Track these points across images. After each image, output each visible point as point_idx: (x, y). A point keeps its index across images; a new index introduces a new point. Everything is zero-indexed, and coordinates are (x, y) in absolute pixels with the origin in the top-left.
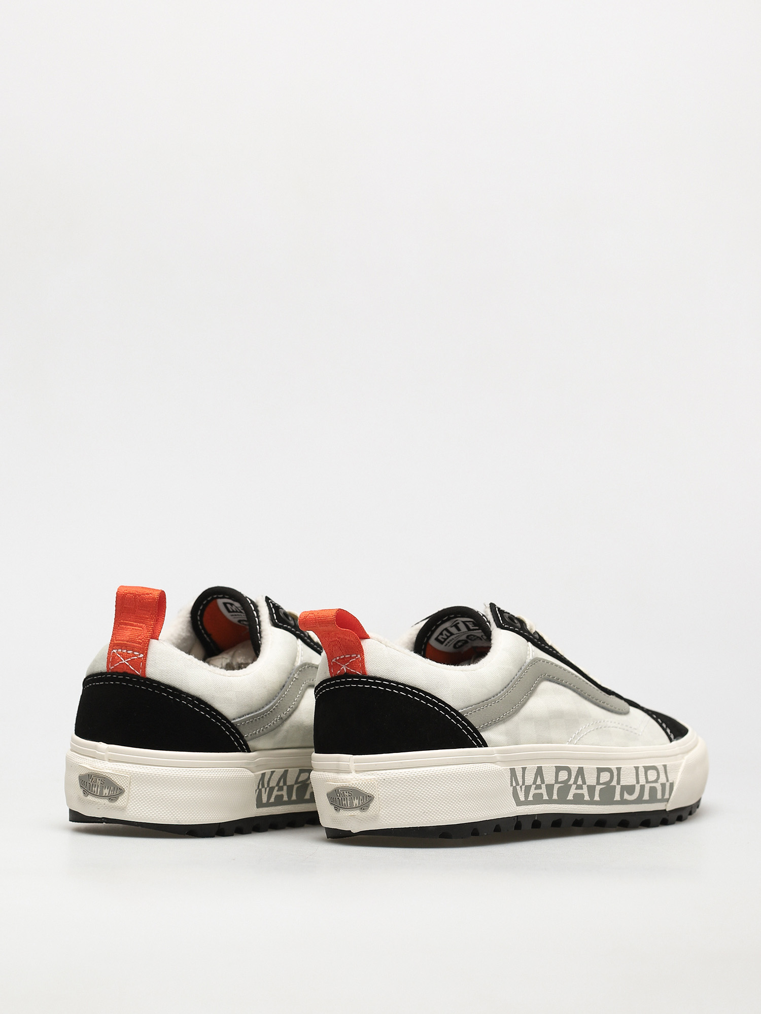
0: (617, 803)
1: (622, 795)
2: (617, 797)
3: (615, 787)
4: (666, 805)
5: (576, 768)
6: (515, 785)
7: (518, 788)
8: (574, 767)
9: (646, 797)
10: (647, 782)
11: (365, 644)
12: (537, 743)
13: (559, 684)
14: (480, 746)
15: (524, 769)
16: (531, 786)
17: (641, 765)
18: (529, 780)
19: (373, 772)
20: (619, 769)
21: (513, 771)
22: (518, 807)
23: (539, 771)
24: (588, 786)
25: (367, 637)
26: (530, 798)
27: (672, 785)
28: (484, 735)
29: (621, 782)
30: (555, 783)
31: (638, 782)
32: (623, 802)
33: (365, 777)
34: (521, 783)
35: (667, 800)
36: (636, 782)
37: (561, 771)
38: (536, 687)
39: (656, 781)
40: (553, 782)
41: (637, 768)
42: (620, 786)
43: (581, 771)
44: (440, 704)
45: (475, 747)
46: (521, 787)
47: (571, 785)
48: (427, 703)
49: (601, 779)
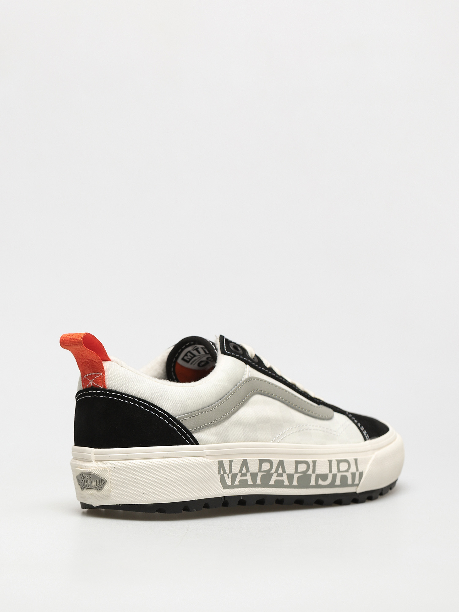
0: (313, 487)
1: (317, 481)
2: (313, 483)
3: (310, 475)
4: (356, 489)
5: (277, 460)
6: (223, 473)
7: (226, 475)
8: (276, 460)
9: (338, 482)
10: (339, 471)
11: (106, 365)
12: (244, 442)
13: (269, 397)
14: (192, 444)
15: (231, 462)
16: (237, 474)
17: (334, 459)
18: (236, 469)
19: (107, 462)
20: (314, 462)
21: (221, 464)
22: (225, 490)
23: (245, 463)
24: (288, 475)
25: (108, 360)
26: (237, 483)
27: (361, 475)
28: (196, 435)
29: (316, 472)
30: (259, 472)
31: (331, 471)
32: (317, 486)
33: (101, 465)
34: (228, 472)
35: (358, 485)
36: (329, 471)
37: (264, 463)
38: (247, 400)
39: (347, 471)
40: (257, 471)
41: (330, 462)
42: (315, 475)
43: (281, 463)
44: (160, 411)
45: (188, 444)
46: (228, 475)
47: (272, 474)
48: (150, 411)
49: (298, 469)
